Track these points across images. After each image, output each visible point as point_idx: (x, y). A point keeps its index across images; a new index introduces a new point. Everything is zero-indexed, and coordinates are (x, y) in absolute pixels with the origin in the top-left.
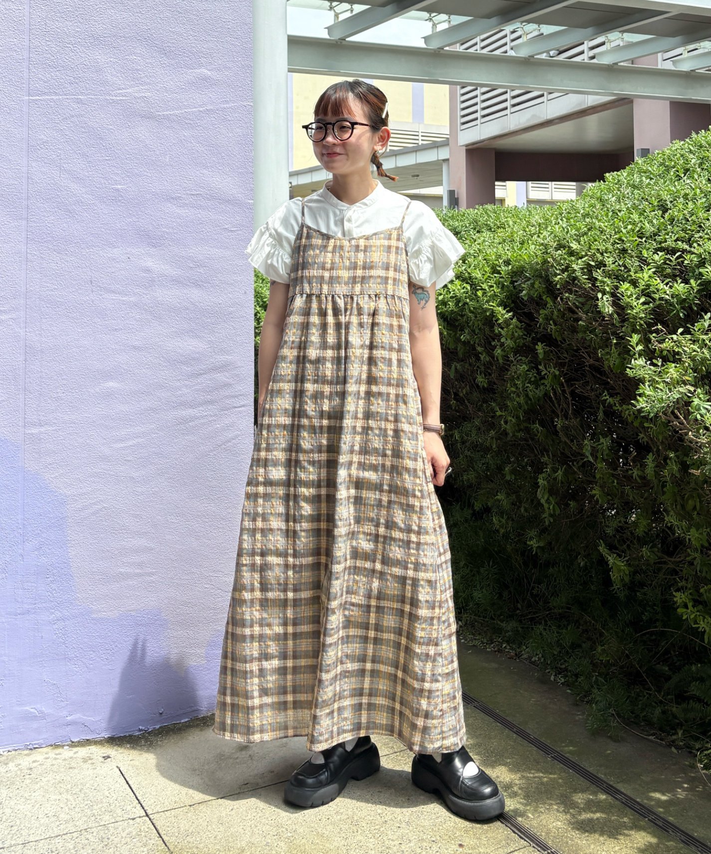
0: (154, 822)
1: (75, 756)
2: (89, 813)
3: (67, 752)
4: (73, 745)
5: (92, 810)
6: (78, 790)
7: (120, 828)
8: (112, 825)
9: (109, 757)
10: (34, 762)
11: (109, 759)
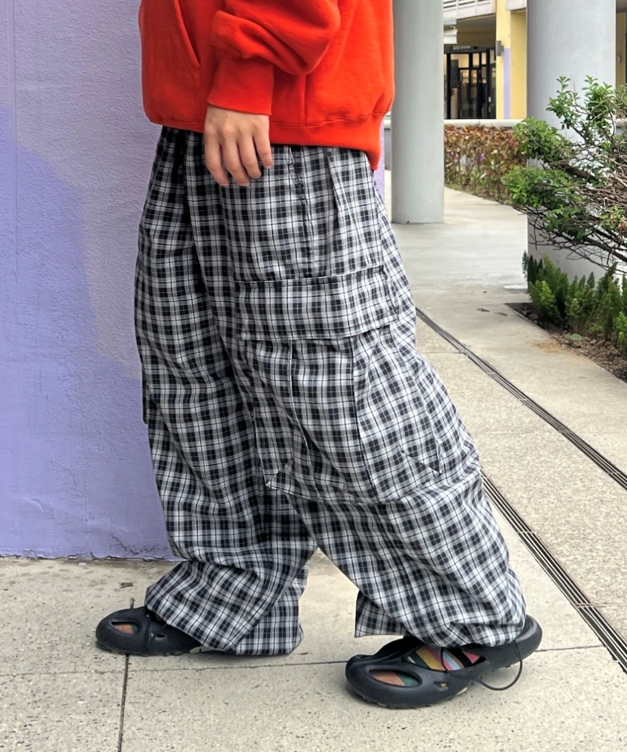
0: (129, 681)
1: (85, 577)
2: (46, 653)
3: (76, 570)
4: (95, 561)
5: (52, 650)
6: (54, 620)
7: (71, 683)
8: (65, 675)
9: (130, 585)
10: (24, 575)
11: (129, 588)
